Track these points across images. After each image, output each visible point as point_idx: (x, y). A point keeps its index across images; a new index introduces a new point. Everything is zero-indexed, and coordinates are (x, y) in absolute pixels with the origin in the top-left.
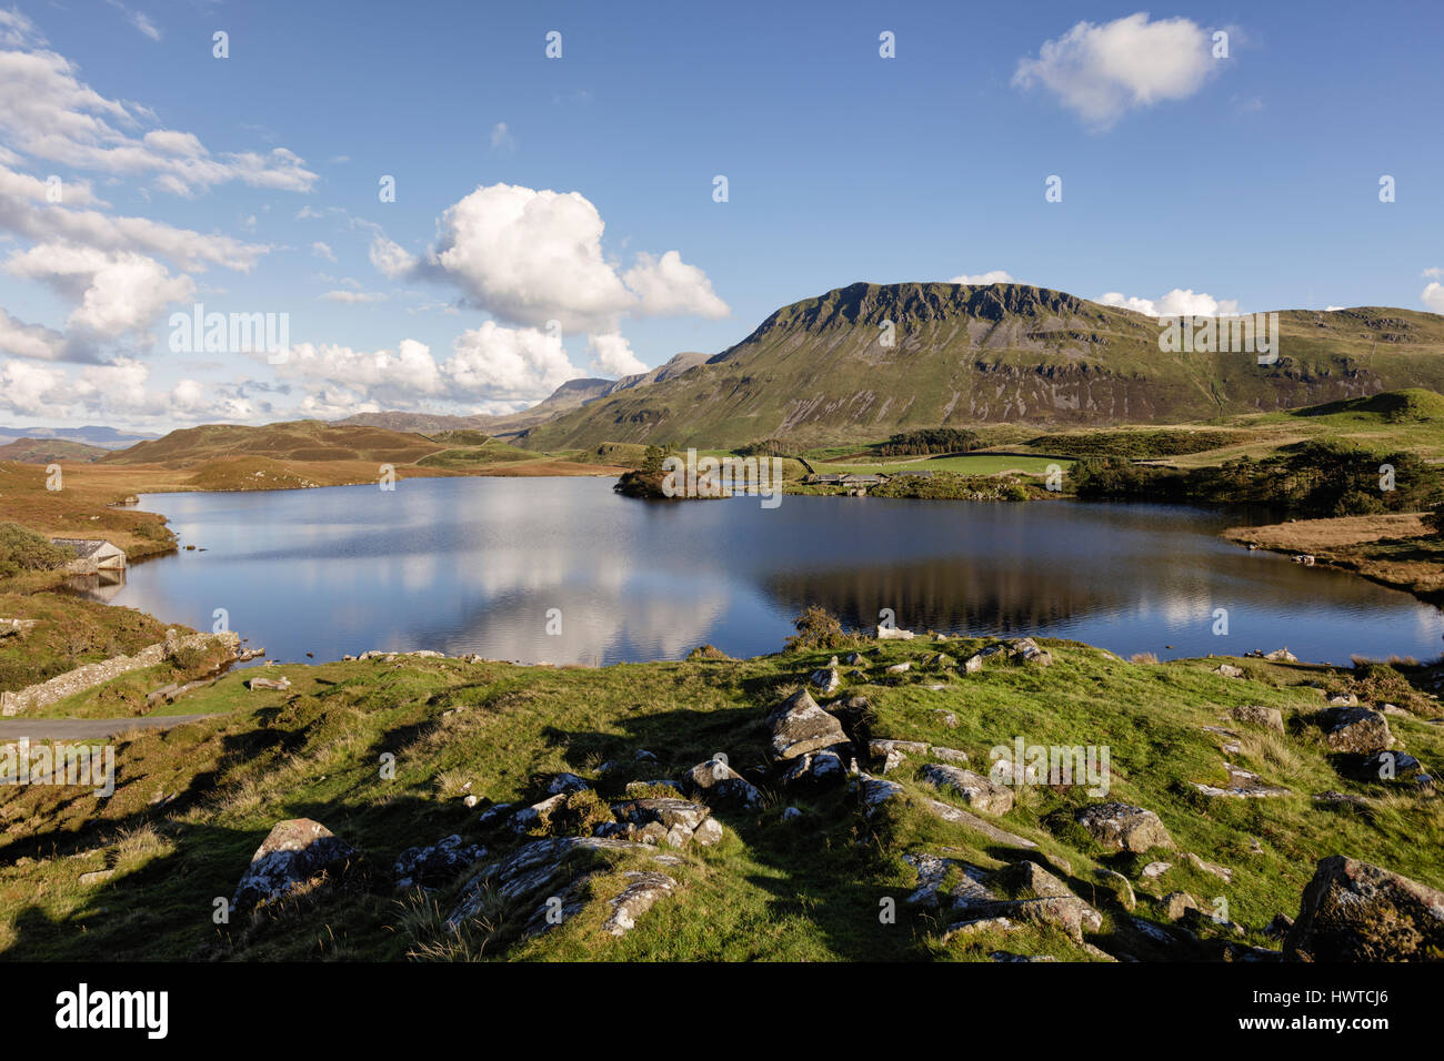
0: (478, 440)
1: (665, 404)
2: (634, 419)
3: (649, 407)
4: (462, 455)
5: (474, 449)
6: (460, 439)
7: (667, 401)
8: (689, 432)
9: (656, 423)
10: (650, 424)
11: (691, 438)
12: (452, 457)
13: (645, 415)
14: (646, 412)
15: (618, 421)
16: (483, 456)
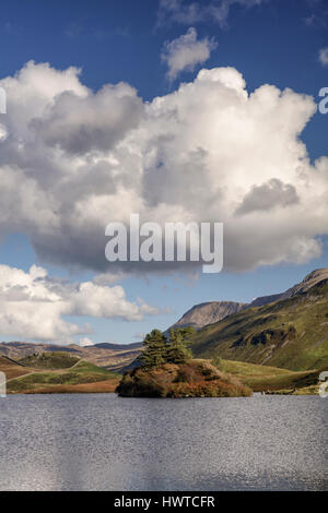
0: (69, 363)
1: (290, 323)
2: (255, 341)
3: (272, 326)
4: (46, 379)
5: (61, 372)
6: (48, 362)
7: (292, 319)
8: (316, 354)
9: (279, 345)
10: (273, 346)
11: (320, 360)
12: (35, 382)
13: (268, 336)
14: (268, 332)
15: (237, 344)
16: (68, 379)
